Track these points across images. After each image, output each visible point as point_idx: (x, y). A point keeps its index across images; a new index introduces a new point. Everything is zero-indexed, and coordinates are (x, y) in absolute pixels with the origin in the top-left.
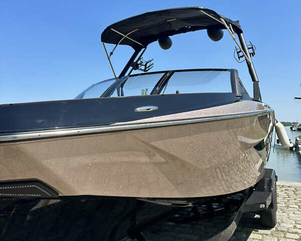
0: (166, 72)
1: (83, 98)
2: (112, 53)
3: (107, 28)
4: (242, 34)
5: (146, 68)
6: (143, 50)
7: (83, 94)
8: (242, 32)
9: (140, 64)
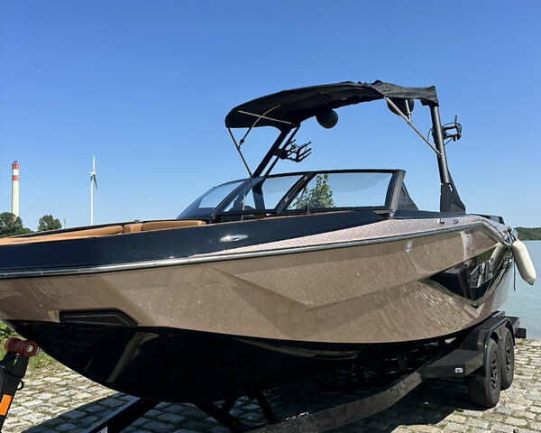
0: (305, 174)
1: (200, 207)
2: (242, 141)
3: (233, 110)
4: (436, 108)
5: (298, 156)
6: (293, 130)
7: (199, 202)
8: (437, 105)
9: (290, 151)
